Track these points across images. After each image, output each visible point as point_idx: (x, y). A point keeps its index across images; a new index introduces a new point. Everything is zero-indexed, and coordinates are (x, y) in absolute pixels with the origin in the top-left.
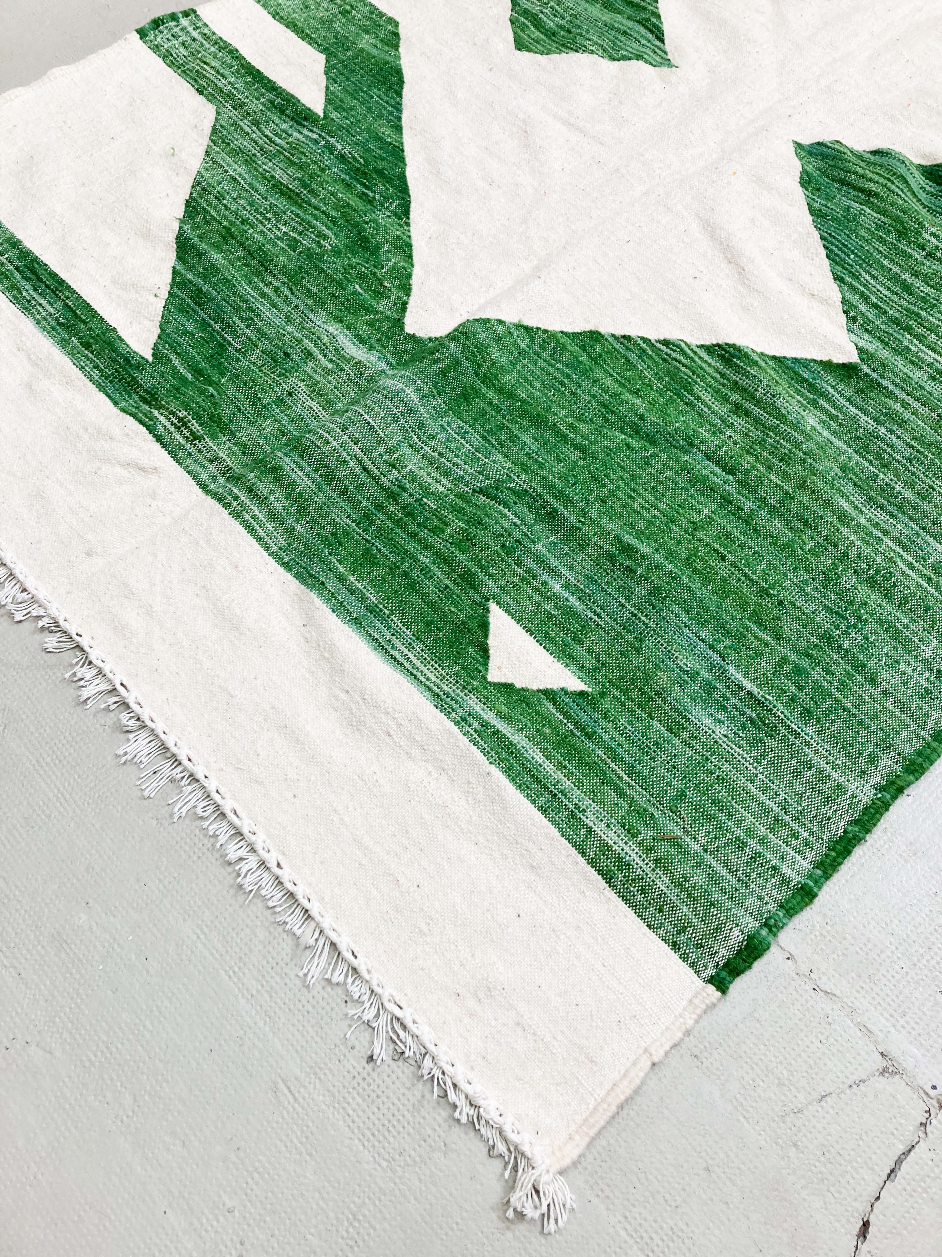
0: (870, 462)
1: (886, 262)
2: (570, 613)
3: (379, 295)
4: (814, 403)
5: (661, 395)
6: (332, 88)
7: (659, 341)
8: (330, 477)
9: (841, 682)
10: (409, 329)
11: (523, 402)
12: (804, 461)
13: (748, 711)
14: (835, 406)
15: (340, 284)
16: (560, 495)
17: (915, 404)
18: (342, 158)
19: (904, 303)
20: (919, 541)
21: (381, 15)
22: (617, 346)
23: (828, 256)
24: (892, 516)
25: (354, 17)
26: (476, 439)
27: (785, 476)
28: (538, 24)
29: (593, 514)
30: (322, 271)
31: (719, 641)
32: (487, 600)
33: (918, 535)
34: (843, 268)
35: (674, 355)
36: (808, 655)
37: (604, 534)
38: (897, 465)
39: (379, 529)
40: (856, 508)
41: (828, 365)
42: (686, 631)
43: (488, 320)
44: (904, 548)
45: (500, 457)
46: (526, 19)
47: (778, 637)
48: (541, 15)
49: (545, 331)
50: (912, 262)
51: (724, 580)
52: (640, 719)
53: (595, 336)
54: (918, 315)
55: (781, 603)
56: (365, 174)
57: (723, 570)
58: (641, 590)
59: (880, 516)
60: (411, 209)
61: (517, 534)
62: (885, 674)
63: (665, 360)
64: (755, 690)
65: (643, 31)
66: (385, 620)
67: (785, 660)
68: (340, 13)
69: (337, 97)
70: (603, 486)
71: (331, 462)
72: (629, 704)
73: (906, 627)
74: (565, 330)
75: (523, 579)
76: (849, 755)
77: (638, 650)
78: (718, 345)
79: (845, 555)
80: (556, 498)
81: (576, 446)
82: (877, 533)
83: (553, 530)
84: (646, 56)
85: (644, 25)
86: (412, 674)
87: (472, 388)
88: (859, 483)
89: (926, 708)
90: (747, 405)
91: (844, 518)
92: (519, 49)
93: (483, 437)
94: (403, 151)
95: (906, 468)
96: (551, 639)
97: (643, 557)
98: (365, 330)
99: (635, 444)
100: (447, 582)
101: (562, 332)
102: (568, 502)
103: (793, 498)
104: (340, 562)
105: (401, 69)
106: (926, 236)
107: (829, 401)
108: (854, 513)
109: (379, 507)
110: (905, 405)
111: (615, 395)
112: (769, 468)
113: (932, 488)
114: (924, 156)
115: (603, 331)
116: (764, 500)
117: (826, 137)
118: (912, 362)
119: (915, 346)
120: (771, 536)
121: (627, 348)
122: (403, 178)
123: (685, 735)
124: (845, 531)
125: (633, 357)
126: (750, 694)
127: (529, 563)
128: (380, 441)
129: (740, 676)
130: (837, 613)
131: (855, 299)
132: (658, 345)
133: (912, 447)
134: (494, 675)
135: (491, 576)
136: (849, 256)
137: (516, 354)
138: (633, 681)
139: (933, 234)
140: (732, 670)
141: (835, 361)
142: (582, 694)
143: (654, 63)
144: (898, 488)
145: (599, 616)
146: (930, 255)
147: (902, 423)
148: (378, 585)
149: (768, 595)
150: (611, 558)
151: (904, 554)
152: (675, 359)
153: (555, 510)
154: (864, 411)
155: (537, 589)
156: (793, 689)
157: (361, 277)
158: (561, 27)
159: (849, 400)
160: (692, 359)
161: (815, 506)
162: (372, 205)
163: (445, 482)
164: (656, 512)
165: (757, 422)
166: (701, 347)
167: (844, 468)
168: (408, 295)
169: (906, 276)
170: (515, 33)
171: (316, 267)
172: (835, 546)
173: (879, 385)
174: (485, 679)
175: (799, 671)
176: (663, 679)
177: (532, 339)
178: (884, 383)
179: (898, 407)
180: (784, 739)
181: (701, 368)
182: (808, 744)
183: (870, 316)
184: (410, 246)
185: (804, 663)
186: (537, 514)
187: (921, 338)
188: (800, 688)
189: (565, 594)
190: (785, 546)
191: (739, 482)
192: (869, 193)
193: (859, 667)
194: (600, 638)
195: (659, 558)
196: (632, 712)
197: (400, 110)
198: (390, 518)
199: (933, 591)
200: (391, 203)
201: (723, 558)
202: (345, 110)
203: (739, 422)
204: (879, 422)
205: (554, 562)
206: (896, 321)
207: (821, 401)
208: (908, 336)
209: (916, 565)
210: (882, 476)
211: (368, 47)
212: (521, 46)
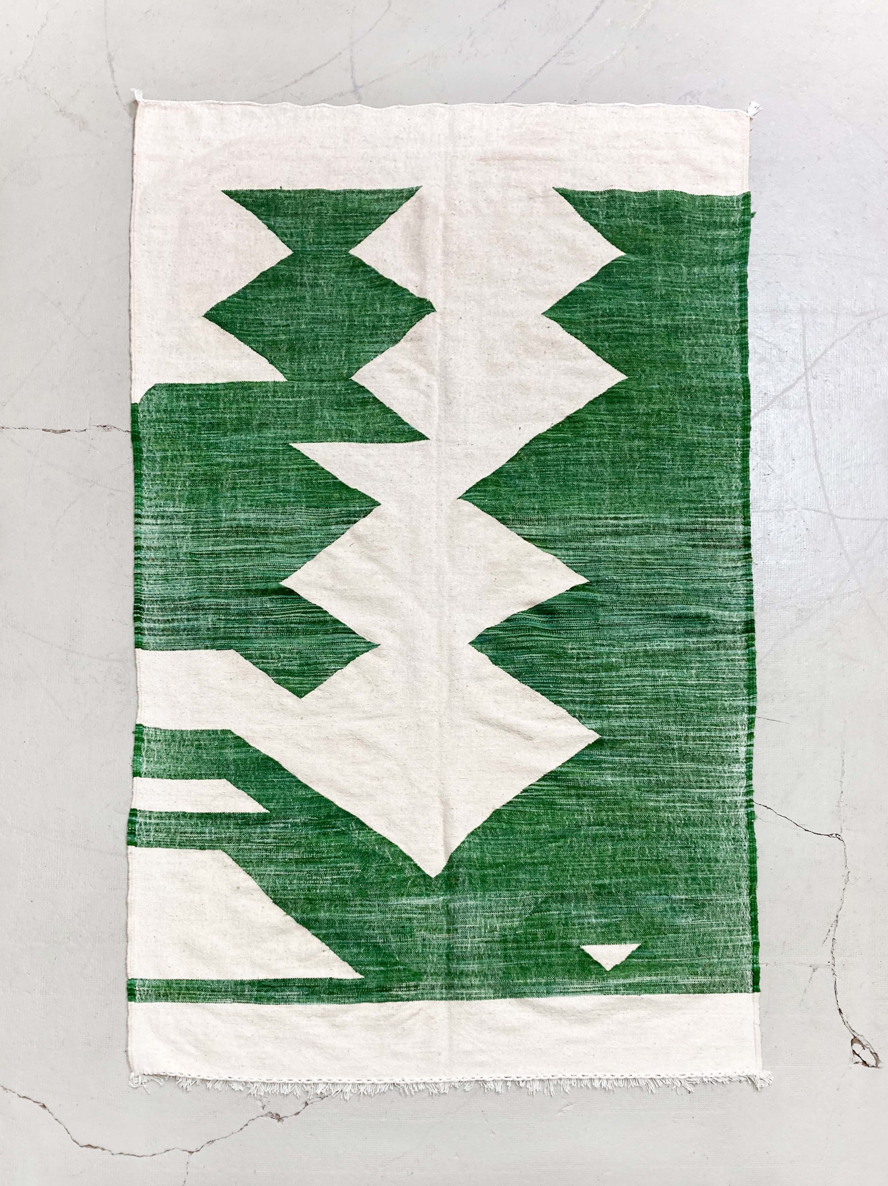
0: (643, 776)
1: (564, 675)
2: (607, 926)
3: (401, 870)
4: (601, 768)
5: (548, 815)
6: (252, 793)
7: (521, 793)
8: (480, 957)
9: (709, 870)
10: (432, 875)
11: (504, 863)
12: (622, 799)
13: (691, 905)
14: (609, 763)
15: (384, 882)
16: (558, 887)
17: (637, 738)
18: (305, 824)
19: (589, 690)
20: (687, 794)
21: (215, 732)
22: (509, 808)
23: (543, 695)
24: (670, 792)
25: (205, 745)
26: (506, 893)
27: (621, 810)
28: (291, 673)
29: (575, 883)
31: (660, 890)
32: (579, 947)
33: (684, 792)
34: (553, 695)
35: (534, 794)
36: (691, 871)
37: (587, 887)
38: (652, 769)
39: (515, 956)
40: (656, 801)
41: (590, 747)
42: (648, 897)
44: (684, 802)
45: (521, 892)
46: (282, 675)
47: (677, 873)
48: (287, 668)
49: (479, 828)
50: (574, 667)
51: (641, 868)
52: (663, 938)
53: (497, 813)
54: (599, 692)
55: (666, 860)
56: (324, 822)
57: (637, 865)
58: (621, 898)
59: (666, 796)
60: (364, 821)
61: (562, 917)
62: (718, 855)
63: (532, 798)
64: (687, 897)
65: (340, 635)
66: (555, 983)
67: (686, 879)
68: (197, 748)
69: (259, 795)
70: (568, 870)
71: (475, 952)
72: (655, 936)
73: (710, 831)
74: (484, 820)
75: (581, 929)
76: (731, 892)
77: (641, 917)
78: (545, 775)
79: (669, 823)
80: (557, 890)
81: (542, 864)
82: (671, 804)
83: (570, 902)
84: (358, 650)
85: (338, 633)
86: (584, 991)
87: (482, 876)
88: (648, 789)
89: (739, 855)
90: (580, 792)
91: (656, 810)
92: (301, 697)
93: (508, 890)
94: (323, 797)
95: (657, 767)
96: (611, 939)
97: (609, 885)
98: (416, 890)
99: (560, 844)
100: (559, 953)
101: (484, 822)
102: (563, 887)
103: (632, 816)
104: (518, 979)
105: (268, 756)
106: (569, 651)
107: (605, 762)
108: (657, 804)
109: (505, 949)
110: (633, 741)
111: (533, 832)
112: (613, 811)
113: (671, 768)
114: (527, 604)
115: (498, 807)
116: (623, 825)
117: (480, 630)
118: (617, 717)
119: (612, 708)
120: (639, 837)
121: (515, 807)
122: (340, 809)
123: (681, 931)
124: (661, 814)
125: (520, 808)
126: (686, 899)
127: (576, 921)
128: (479, 928)
129: (678, 897)
130: (686, 847)
131: (571, 707)
132: (523, 794)
133: (651, 757)
134: (608, 968)
135: (571, 938)
136: (549, 687)
137: (479, 847)
138: (649, 928)
139: (571, 649)
140: (673, 896)
141: (591, 743)
142: (639, 948)
143: (365, 649)
144: (661, 778)
145: (617, 918)
146: (578, 659)
147: (638, 750)
148: (539, 975)
149: (660, 860)
150: (599, 894)
151: (686, 804)
152: (536, 796)
153: (562, 894)
154: (621, 756)
155: (589, 928)
156: (698, 886)
157: (386, 871)
158: (300, 665)
159: (611, 755)
160: (542, 790)
161: (642, 814)
162: (346, 834)
163: (515, 920)
164: (594, 863)
165: (591, 796)
166: (539, 780)
167: (638, 789)
168: (412, 860)
169: (577, 675)
170: (287, 688)
172: (663, 822)
173: (616, 740)
174: (606, 971)
175: (694, 879)
176: (658, 920)
177: (478, 835)
178: (618, 738)
179: (631, 744)
180: (709, 904)
181: (549, 790)
182: (717, 900)
183: (583, 709)
184: (384, 838)
185: (693, 874)
186: (559, 901)
187: (610, 702)
188: (699, 884)
189: (599, 920)
190: (648, 836)
191: (609, 826)
192: (528, 648)
193: (709, 860)
194: (625, 924)
195: (614, 880)
196: (658, 938)
197: (294, 777)
198: (513, 949)
199: (706, 810)
200: (352, 826)
201: (633, 861)
202: (272, 799)
203: (584, 801)
204: (631, 756)
205: (583, 913)
206: (594, 703)
207: (603, 765)
208: (605, 706)
209: (693, 805)
210: (652, 779)
211: (235, 756)
212: (300, 694)
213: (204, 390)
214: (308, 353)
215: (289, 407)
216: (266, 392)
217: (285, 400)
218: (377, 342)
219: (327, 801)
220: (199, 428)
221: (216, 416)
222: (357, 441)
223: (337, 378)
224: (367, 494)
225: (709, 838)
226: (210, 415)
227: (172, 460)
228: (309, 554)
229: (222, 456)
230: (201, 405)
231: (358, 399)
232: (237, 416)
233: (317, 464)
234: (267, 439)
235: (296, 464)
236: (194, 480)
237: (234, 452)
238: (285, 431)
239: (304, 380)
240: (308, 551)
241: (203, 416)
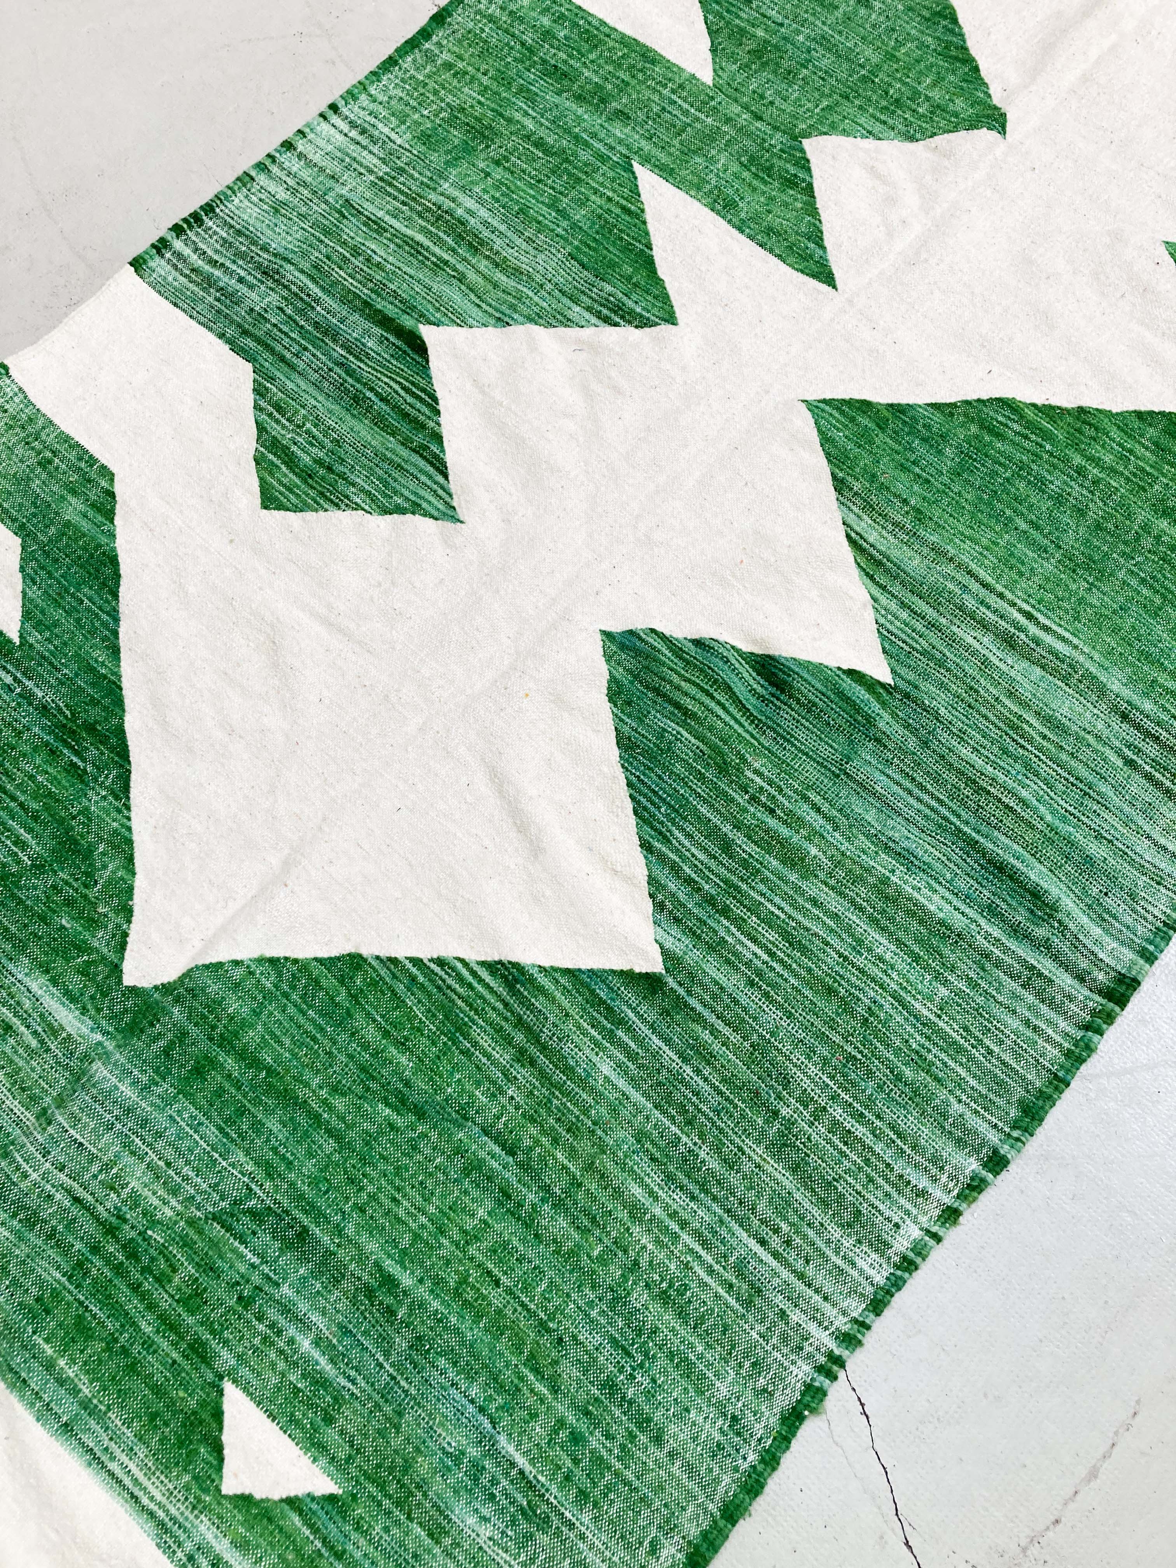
0: (672, 1118)
1: (704, 810)
2: (320, 1382)
3: (93, 923)
4: (611, 1036)
5: (434, 1043)
6: (30, 593)
7: (431, 960)
8: (32, 1221)
9: (623, 1447)
10: (128, 980)
11: (270, 1071)
12: (593, 1131)
13: (519, 1497)
14: (635, 1038)
15: (43, 919)
16: (311, 1209)
17: (727, 1031)
18: (44, 709)
19: (723, 871)
20: (723, 1232)
21: (92, 461)
22: (383, 972)
23: (635, 812)
24: (693, 1198)
25: (57, 468)
26: (211, 1131)
27: (572, 1153)
28: (291, 461)
29: (350, 1230)
30: (20, 902)
31: (490, 1399)
32: (221, 1378)
33: (721, 1221)
34: (652, 828)
35: (450, 981)
36: (587, 1413)
37: (361, 1258)
38: (703, 1119)
39: (95, 1281)
40: (651, 1193)
41: (629, 977)
42: (452, 1391)
43: (220, 965)
44: (705, 1244)
45: (241, 1157)
46: (275, 454)
47: (555, 1390)
48: (294, 448)
49: (296, 961)
50: (734, 809)
51: (499, 1312)
52: (398, 1523)
53: (355, 961)
54: (737, 888)
55: (560, 1340)
56: (74, 732)
57: (496, 1298)
58: (401, 1343)
59: (678, 1200)
60: (132, 784)
61: (256, 1279)
62: (673, 1429)
63: (439, 988)
64: (528, 1468)
65: (422, 463)
66: (101, 1418)
67: (561, 1423)
68: (39, 463)
69: (36, 607)
70: (361, 1189)
71: (33, 1201)
72: (386, 1503)
73: (700, 1357)
74: (320, 955)
75: (265, 1339)
76: (628, 1547)
77: (397, 1427)
78: (500, 962)
79: (636, 1263)
80: (306, 1212)
81: (330, 1132)
82: (674, 1226)
83: (303, 1259)
84: (424, 505)
85: (421, 456)
86: (133, 1496)
87: (206, 1057)
88: (658, 1155)
89: (716, 1470)
90: (533, 1050)
91: (636, 1212)
92: (265, 507)
93: (221, 1129)
94: (121, 689)
95: (713, 1123)
96: (298, 1423)
97: (404, 1292)
98: (75, 982)
99: (399, 1121)
100: (175, 1355)
101: (316, 959)
102: (319, 1216)
103: (580, 1185)
104: (47, 1340)
105: (116, 556)
106: (749, 774)
107: (630, 1030)
108: (647, 1202)
109: (95, 1249)
110: (714, 1032)
111: (376, 1054)
112: (555, 1141)
113: (740, 1149)
114: (755, 642)
115: (365, 952)
116: (547, 1189)
117: (639, 624)
118: (728, 962)
119: (733, 936)
120: (555, 1241)
121: (394, 976)
122: (120, 732)
123: (447, 1541)
124: (636, 1230)
125: (400, 988)
126: (521, 1472)
127: (272, 1314)
128: (92, 1158)
129: (511, 1449)
130: (624, 1349)
131: (663, 875)
132: (432, 966)
133: (720, 1093)
134: (230, 1485)
135: (226, 1342)
136: (659, 808)
137: (260, 997)
138: (391, 1469)
139: (756, 772)
140: (502, 1439)
141: (637, 970)
142: (331, 1498)
143: (436, 514)
144: (702, 1154)
145: (353, 1381)
146: (753, 799)
147: (709, 1058)
148: (91, 1370)
149: (548, 1331)
150: (370, 1293)
151: (703, 1253)
152: (449, 987)
153: (305, 1230)
154: (668, 1041)
155: (282, 1352)
156: (569, 1463)
157: (69, 902)
158: (319, 462)
159: (652, 1027)
160: (470, 986)
161: (603, 1197)
162: (82, 782)
163: (173, 1202)
164: (423, 1220)
165: (543, 1076)
166: (483, 964)
167: (640, 1136)
168: (129, 922)
169: (727, 828)
170: (262, 479)
171: (13, 895)
172: (625, 1251)
173: (686, 1005)
174: (218, 1490)
175: (576, 1438)
176: (423, 1466)
177: (280, 975)
178: (693, 1002)
179: (706, 1036)
180: (558, 1533)
181: (481, 997)
182: (582, 1537)
183: (682, 896)
184: (130, 842)
185: (583, 1426)
186: (283, 1239)
187: (741, 923)
188: (576, 1461)
189: (316, 1354)
190: (572, 1253)
191: (520, 1165)
192: (686, 712)
193: (644, 1422)
194: (355, 1412)
195: (422, 1292)
196: (388, 1513)
197: (117, 620)
198: (108, 1262)
199: (732, 1302)
200: (107, 777)
201: (497, 1283)
202: (48, 628)
203: (522, 1073)
204: (685, 1060)
205: (303, 1307)
206: (710, 901)
207: (620, 1033)
208: (725, 922)
209: (716, 1267)
210: (684, 1139)
211: (76, 519)
212: (269, 501)
213: (589, 23)
214: (775, 72)
215: (682, 117)
216: (670, 80)
217: (686, 106)
218: (885, 123)
219: (119, 703)
220: (535, 62)
221: (572, 62)
222: (730, 222)
223: (783, 127)
224: (672, 298)
225: (686, 1368)
226: (565, 57)
227: (455, 75)
228: (502, 317)
229: (526, 114)
230: (566, 38)
231: (787, 171)
232: (600, 82)
233: (643, 211)
234: (609, 133)
235: (614, 191)
236: (457, 118)
237: (547, 119)
238: (643, 143)
239: (736, 101)
240: (508, 312)
241: (553, 51)
